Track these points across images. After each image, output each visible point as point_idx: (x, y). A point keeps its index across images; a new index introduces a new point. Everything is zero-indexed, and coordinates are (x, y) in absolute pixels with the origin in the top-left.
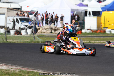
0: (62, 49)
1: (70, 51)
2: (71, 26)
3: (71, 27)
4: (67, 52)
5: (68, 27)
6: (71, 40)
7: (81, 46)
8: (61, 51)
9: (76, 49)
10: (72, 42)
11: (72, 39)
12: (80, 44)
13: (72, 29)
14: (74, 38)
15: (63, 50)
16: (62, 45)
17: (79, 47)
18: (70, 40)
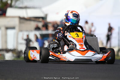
0: (51, 53)
3: (74, 14)
8: (50, 57)
11: (71, 36)
12: (83, 44)
14: (75, 33)
17: (80, 48)
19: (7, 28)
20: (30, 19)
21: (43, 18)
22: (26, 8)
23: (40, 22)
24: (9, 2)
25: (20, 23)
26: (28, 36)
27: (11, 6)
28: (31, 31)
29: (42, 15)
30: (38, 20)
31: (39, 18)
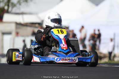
19: (4, 34)
20: (26, 25)
21: (39, 24)
22: (22, 14)
23: (36, 27)
24: (6, 8)
25: (16, 28)
26: (24, 41)
27: (7, 12)
28: (28, 36)
29: (38, 21)
30: (34, 25)
31: (35, 23)
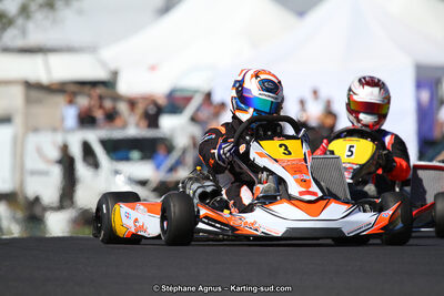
0: (203, 212)
1: (249, 217)
2: (263, 77)
3: (263, 82)
4: (234, 229)
5: (246, 85)
6: (261, 155)
7: (314, 188)
8: (201, 226)
9: (282, 208)
10: (265, 169)
11: (264, 153)
12: (309, 177)
13: (267, 97)
14: (276, 142)
15: (206, 217)
16: (209, 190)
17: (301, 193)
18: (252, 155)
